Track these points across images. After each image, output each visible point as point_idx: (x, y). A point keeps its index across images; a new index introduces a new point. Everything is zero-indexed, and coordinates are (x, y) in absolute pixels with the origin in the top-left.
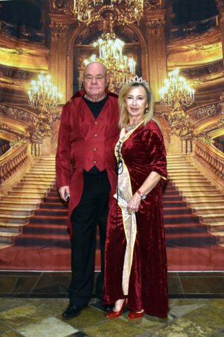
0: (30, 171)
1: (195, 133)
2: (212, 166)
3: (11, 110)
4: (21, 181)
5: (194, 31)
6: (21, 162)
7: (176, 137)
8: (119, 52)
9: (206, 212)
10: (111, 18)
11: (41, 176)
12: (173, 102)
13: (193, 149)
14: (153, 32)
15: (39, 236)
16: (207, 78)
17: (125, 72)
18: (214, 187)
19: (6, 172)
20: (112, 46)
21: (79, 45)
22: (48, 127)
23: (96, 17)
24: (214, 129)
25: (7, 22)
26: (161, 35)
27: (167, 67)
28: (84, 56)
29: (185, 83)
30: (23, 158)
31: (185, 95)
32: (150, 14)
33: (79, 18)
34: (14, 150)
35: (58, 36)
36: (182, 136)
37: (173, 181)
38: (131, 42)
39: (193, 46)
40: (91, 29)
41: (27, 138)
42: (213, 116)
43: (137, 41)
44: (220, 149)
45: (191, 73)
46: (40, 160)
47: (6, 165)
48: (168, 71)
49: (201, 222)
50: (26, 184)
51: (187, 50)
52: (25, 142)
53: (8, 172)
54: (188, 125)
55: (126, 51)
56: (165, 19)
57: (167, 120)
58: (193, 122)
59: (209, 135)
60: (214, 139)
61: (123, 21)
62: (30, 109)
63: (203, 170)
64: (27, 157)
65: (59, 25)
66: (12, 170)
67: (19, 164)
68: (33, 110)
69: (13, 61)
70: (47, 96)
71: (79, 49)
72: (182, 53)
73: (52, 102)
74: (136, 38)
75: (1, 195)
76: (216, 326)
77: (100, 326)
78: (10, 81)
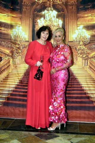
0: (11, 71)
1: (89, 57)
3: (3, 42)
4: (7, 76)
5: (90, 8)
6: (7, 67)
7: (80, 58)
8: (54, 17)
9: (93, 94)
11: (16, 74)
12: (79, 41)
13: (88, 64)
14: (71, 7)
15: (14, 102)
17: (57, 26)
20: (51, 14)
21: (36, 13)
22: (20, 51)
25: (3, 1)
26: (75, 9)
27: (77, 24)
28: (38, 18)
29: (85, 32)
30: (8, 65)
31: (85, 38)
34: (4, 61)
35: (26, 8)
36: (83, 58)
37: (78, 79)
38: (60, 12)
39: (90, 15)
40: (41, 5)
41: (10, 56)
43: (63, 12)
45: (89, 28)
46: (16, 66)
48: (77, 26)
49: (90, 99)
50: (9, 78)
51: (87, 17)
52: (9, 58)
53: (1, 72)
54: (86, 53)
55: (58, 16)
56: (77, 2)
57: (76, 50)
58: (89, 51)
61: (57, 2)
62: (11, 42)
63: (92, 74)
64: (10, 65)
65: (27, 3)
66: (3, 71)
67: (6, 68)
68: (13, 43)
69: (5, 19)
70: (20, 37)
71: (36, 15)
72: (84, 18)
73: (22, 39)
74: (63, 10)
78: (3, 29)
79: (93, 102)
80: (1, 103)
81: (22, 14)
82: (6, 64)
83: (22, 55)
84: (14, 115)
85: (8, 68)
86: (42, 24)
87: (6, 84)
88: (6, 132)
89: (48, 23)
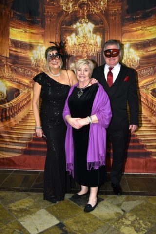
2: (149, 107)
3: (20, 69)
4: (27, 115)
5: (140, 18)
8: (90, 32)
9: (144, 137)
10: (85, 9)
14: (113, 18)
15: (39, 149)
16: (148, 50)
17: (94, 45)
18: (150, 121)
19: (17, 109)
20: (86, 28)
21: (64, 27)
23: (76, 8)
24: (151, 84)
25: (17, 10)
26: (119, 20)
27: (122, 42)
28: (67, 34)
29: (134, 53)
30: (28, 100)
31: (133, 61)
32: (111, 6)
33: (64, 8)
34: (22, 95)
35: (50, 20)
38: (99, 25)
39: (140, 28)
40: (72, 16)
41: (30, 88)
42: (151, 75)
43: (102, 24)
45: (138, 46)
47: (18, 105)
49: (140, 142)
50: (30, 117)
51: (135, 31)
52: (30, 90)
53: (19, 109)
55: (95, 31)
56: (121, 9)
59: (148, 87)
60: (151, 90)
61: (93, 11)
62: (32, 68)
64: (30, 100)
65: (51, 13)
66: (21, 108)
67: (26, 104)
68: (34, 70)
69: (21, 37)
71: (64, 30)
72: (132, 33)
74: (102, 22)
75: (14, 123)
76: (153, 221)
77: (74, 218)
78: (19, 50)
79: (143, 147)
80: (21, 151)
81: (44, 29)
82: (26, 99)
85: (29, 104)
86: (73, 42)
87: (27, 126)
88: (29, 195)
89: (82, 40)
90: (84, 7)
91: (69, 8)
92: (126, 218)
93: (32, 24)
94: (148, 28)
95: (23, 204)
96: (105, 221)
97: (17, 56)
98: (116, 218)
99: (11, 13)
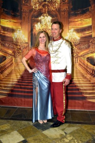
0: (14, 68)
1: (79, 55)
2: (85, 69)
3: (7, 44)
4: (11, 72)
5: (80, 13)
8: (49, 22)
9: (82, 87)
10: (46, 8)
13: (78, 62)
14: (63, 14)
16: (85, 33)
18: (86, 77)
20: (47, 19)
21: (33, 18)
22: (21, 51)
23: (40, 7)
24: (87, 54)
25: (5, 8)
26: (67, 15)
27: (68, 28)
28: (35, 23)
29: (76, 35)
30: (11, 63)
31: (76, 40)
32: (62, 6)
33: (33, 7)
34: (8, 60)
35: (25, 15)
38: (54, 18)
39: (80, 19)
40: (38, 12)
41: (13, 55)
42: (87, 48)
44: (89, 62)
45: (78, 31)
46: (18, 64)
47: (5, 66)
48: (69, 30)
49: (80, 90)
51: (77, 21)
52: (12, 57)
53: (5, 69)
54: (76, 52)
56: (68, 8)
58: (78, 51)
59: (85, 56)
60: (86, 58)
61: (51, 9)
62: (13, 44)
63: (81, 70)
65: (26, 10)
66: (7, 68)
67: (9, 66)
68: (15, 45)
69: (7, 25)
70: (20, 39)
71: (33, 20)
72: (75, 23)
73: (23, 41)
74: (56, 16)
75: (3, 77)
76: (83, 140)
77: (34, 137)
78: (6, 32)
79: (82, 93)
80: (6, 94)
81: (21, 20)
83: (23, 54)
84: (17, 104)
85: (11, 66)
86: (39, 28)
87: (10, 79)
88: (8, 122)
89: (44, 27)
90: (45, 7)
91: (37, 7)
92: (66, 138)
93: (14, 17)
94: (84, 20)
95: (4, 127)
96: (53, 139)
97: (5, 36)
98: (60, 137)
99: (1, 10)
